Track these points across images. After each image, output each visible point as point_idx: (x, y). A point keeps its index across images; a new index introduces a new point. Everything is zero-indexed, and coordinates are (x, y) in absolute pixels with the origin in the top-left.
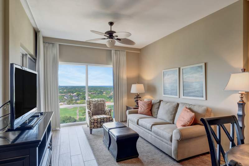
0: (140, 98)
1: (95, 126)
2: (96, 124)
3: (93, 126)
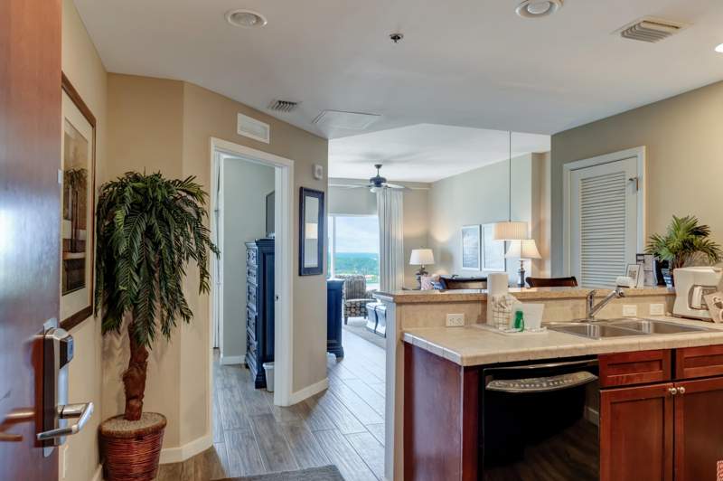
2: (353, 310)
3: (349, 312)
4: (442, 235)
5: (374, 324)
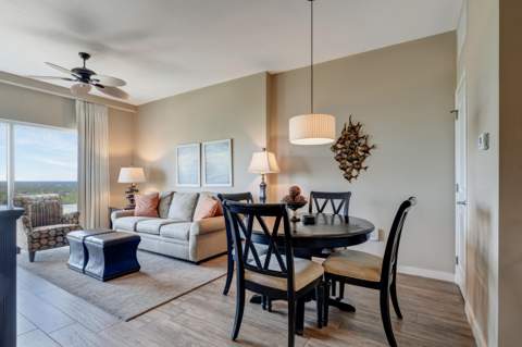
0: (137, 191)
1: (42, 245)
3: (37, 245)
4: (152, 153)
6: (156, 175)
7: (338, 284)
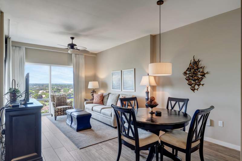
0: (96, 92)
1: (59, 114)
2: (59, 113)
3: (57, 114)
5: (70, 122)
6: (104, 85)
7: (175, 150)
